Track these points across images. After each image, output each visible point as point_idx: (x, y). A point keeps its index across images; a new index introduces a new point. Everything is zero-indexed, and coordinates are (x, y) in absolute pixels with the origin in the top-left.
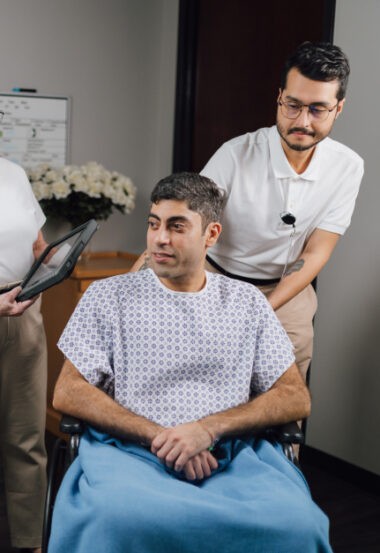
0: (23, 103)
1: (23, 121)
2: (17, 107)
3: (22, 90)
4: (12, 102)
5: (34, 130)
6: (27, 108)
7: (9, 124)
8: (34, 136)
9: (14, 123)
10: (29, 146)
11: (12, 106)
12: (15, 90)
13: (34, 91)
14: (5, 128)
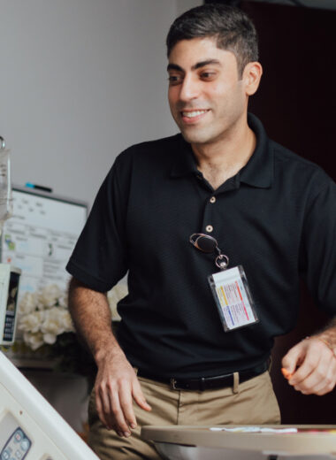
0: (39, 205)
1: (39, 232)
2: (31, 210)
3: (37, 187)
4: (26, 202)
5: (50, 246)
6: (43, 213)
7: (22, 233)
8: (50, 254)
9: (28, 232)
10: (45, 268)
11: (26, 207)
12: (28, 185)
13: (49, 190)
14: (18, 239)
